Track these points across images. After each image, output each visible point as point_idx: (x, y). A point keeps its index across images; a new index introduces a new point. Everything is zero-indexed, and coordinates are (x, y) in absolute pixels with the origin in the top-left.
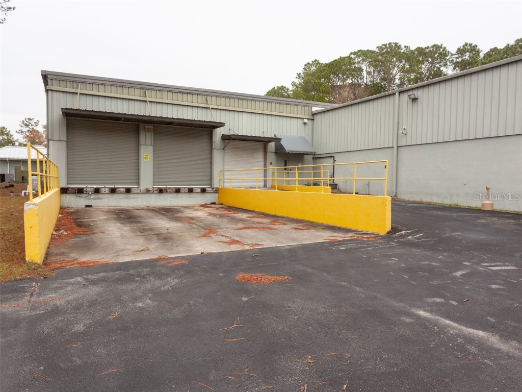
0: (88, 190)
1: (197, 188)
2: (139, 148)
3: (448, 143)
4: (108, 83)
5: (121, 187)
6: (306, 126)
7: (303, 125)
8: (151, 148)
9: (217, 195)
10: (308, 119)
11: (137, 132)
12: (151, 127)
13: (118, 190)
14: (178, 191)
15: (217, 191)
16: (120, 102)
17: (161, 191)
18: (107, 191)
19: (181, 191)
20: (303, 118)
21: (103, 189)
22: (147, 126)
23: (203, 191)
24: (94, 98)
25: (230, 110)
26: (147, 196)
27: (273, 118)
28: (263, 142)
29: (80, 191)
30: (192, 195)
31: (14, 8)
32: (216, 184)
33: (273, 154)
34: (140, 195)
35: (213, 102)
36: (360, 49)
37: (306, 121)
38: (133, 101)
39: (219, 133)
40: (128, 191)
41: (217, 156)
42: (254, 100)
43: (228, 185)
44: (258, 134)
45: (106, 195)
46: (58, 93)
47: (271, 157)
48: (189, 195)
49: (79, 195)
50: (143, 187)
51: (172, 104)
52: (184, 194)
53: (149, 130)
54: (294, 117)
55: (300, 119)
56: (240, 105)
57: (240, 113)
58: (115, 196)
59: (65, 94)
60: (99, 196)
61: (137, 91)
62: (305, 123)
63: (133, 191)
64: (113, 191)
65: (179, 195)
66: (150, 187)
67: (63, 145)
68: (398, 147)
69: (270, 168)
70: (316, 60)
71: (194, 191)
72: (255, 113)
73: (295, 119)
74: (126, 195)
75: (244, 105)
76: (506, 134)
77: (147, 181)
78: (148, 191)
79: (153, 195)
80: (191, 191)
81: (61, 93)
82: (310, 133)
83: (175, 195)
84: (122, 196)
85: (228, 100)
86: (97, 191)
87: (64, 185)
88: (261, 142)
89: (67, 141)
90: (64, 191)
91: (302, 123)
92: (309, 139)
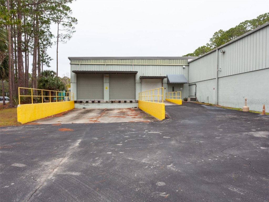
0: (84, 101)
1: (128, 101)
2: (103, 84)
3: (241, 74)
4: (91, 59)
5: (97, 100)
6: (185, 70)
7: (183, 69)
8: (108, 84)
9: (138, 104)
10: (185, 66)
11: (102, 78)
12: (108, 75)
13: (95, 102)
14: (120, 102)
15: (137, 102)
16: (96, 66)
17: (112, 102)
18: (91, 102)
19: (121, 102)
20: (183, 66)
21: (89, 101)
22: (106, 75)
23: (131, 102)
24: (86, 65)
25: (144, 65)
26: (107, 104)
27: (166, 67)
28: (162, 79)
29: (81, 102)
30: (126, 104)
31: (75, 31)
32: (137, 99)
33: (166, 84)
34: (104, 104)
35: (136, 62)
36: (246, 20)
37: (184, 67)
38: (101, 65)
39: (138, 76)
40: (99, 102)
41: (138, 87)
42: (155, 59)
43: (142, 99)
44: (158, 75)
45: (91, 104)
46: (74, 65)
47: (165, 85)
48: (124, 104)
49: (81, 104)
50: (105, 100)
51: (117, 65)
52: (123, 103)
53: (107, 76)
54: (177, 65)
55: (181, 66)
56: (149, 62)
57: (148, 66)
58: (94, 104)
59: (76, 65)
60: (88, 104)
61: (103, 61)
62: (184, 68)
63: (101, 102)
64: (93, 102)
65: (120, 104)
66: (108, 100)
67: (75, 84)
68: (218, 78)
69: (165, 92)
70: (220, 30)
71: (127, 102)
72: (156, 65)
73: (178, 66)
74: (98, 104)
75: (151, 62)
76: (262, 68)
77: (107, 98)
78: (107, 102)
79: (109, 104)
80: (125, 102)
81: (75, 65)
82: (187, 72)
83: (118, 104)
84: (97, 104)
85: (142, 60)
86: (87, 102)
87: (75, 100)
88: (160, 79)
89: (77, 83)
90: (76, 102)
91: (182, 68)
92: (186, 75)
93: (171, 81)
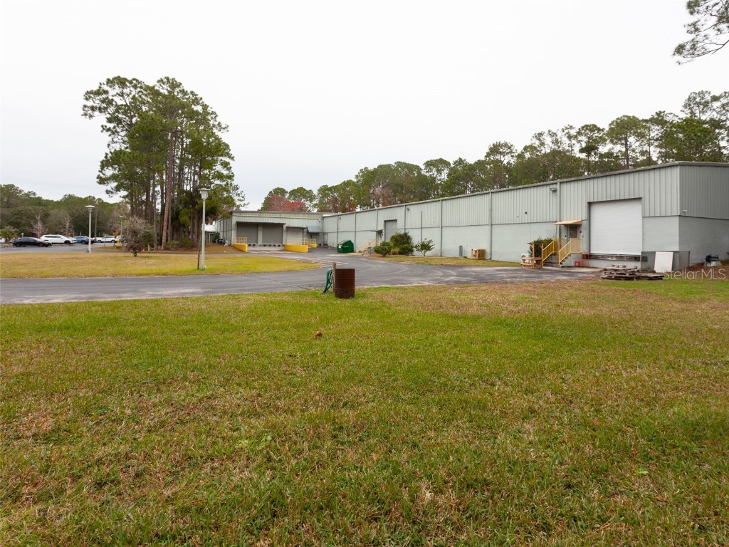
1: (277, 244)
2: (258, 231)
5: (252, 244)
8: (262, 232)
10: (322, 220)
11: (257, 228)
14: (270, 246)
15: (284, 246)
16: (253, 218)
17: (264, 245)
22: (260, 225)
23: (279, 246)
25: (289, 218)
26: (260, 247)
27: (306, 220)
28: (302, 229)
32: (284, 244)
34: (258, 247)
35: (283, 215)
38: (257, 217)
39: (285, 226)
40: (254, 245)
41: (284, 234)
43: (288, 244)
44: (300, 226)
47: (305, 234)
51: (269, 217)
52: (272, 247)
53: (261, 227)
55: (318, 220)
57: (293, 219)
61: (258, 214)
62: (320, 221)
63: (256, 245)
64: (249, 245)
69: (305, 238)
72: (299, 218)
73: (315, 220)
74: (253, 247)
75: (295, 216)
77: (260, 242)
78: (260, 245)
79: (262, 247)
80: (275, 246)
82: (322, 224)
88: (301, 229)
89: (237, 230)
92: (321, 226)
93: (310, 230)
